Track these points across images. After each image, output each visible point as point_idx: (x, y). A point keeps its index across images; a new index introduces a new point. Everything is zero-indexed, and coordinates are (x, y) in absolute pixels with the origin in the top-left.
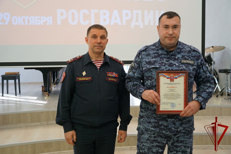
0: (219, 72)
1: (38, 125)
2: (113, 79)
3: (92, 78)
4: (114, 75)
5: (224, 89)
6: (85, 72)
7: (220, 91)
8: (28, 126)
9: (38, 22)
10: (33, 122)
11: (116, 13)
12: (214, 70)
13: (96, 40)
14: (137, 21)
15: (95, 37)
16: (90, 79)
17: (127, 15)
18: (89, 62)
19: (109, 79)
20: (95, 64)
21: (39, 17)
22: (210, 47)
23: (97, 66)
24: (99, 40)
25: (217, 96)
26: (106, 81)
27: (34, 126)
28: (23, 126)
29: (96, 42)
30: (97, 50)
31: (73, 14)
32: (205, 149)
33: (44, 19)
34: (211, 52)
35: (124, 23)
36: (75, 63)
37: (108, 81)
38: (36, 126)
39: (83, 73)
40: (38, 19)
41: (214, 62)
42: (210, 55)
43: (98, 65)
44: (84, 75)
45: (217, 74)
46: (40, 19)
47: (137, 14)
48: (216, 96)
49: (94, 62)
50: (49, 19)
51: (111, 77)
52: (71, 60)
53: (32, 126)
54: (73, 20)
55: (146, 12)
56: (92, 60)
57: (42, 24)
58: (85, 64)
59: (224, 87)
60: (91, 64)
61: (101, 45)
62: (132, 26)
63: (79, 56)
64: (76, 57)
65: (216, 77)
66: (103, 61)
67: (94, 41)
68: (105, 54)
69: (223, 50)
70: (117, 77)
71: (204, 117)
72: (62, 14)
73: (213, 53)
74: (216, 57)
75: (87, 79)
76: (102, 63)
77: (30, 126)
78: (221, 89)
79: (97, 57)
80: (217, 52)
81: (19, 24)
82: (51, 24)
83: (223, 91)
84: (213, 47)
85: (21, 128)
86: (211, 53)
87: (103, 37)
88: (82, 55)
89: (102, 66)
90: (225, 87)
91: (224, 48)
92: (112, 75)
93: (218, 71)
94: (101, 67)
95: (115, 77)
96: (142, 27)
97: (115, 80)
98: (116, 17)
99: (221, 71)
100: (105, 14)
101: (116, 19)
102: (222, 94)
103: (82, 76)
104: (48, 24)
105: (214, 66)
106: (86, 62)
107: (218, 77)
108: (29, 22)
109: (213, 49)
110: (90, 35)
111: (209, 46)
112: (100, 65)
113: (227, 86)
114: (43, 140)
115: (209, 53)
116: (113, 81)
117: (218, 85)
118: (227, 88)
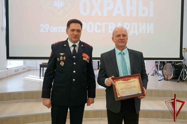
14: (134, 30)
17: (127, 26)
32: (183, 122)
47: (134, 26)
54: (90, 29)
55: (140, 24)
62: (131, 34)
81: (55, 32)
96: (137, 34)
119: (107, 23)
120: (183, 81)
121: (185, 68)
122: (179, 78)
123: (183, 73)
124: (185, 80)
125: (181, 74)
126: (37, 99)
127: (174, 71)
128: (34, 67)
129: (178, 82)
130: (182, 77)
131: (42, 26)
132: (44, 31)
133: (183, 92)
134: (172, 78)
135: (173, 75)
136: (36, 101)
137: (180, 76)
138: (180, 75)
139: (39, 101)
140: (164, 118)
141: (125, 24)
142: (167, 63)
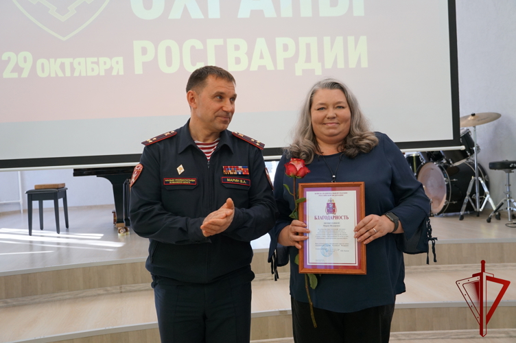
0: (491, 168)
1: (99, 295)
3: (198, 181)
5: (502, 204)
6: (181, 166)
7: (494, 208)
8: (78, 298)
9: (93, 70)
10: (90, 287)
11: (261, 44)
12: (479, 165)
13: (221, 104)
14: (308, 60)
16: (194, 182)
17: (286, 48)
18: (188, 145)
21: (95, 59)
22: (468, 116)
25: (489, 221)
26: (222, 185)
27: (92, 296)
29: (221, 108)
31: (168, 50)
33: (105, 63)
34: (470, 126)
35: (281, 66)
37: (225, 185)
39: (178, 169)
40: (93, 63)
41: (478, 148)
42: (468, 133)
44: (180, 174)
45: (485, 174)
46: (97, 63)
47: (308, 46)
48: (485, 220)
49: (199, 146)
50: (117, 63)
53: (86, 297)
54: (169, 63)
55: (327, 40)
56: (197, 142)
57: (102, 73)
59: (502, 201)
62: (298, 72)
64: (164, 135)
65: (483, 179)
69: (495, 122)
71: (465, 267)
72: (144, 51)
73: (475, 127)
74: (480, 135)
77: (82, 297)
78: (495, 204)
80: (482, 125)
81: (53, 75)
82: (121, 73)
83: (501, 209)
84: (473, 115)
85: (61, 301)
86: (471, 129)
89: (216, 153)
90: (506, 200)
91: (498, 116)
93: (487, 167)
94: (212, 156)
96: (319, 72)
98: (261, 53)
99: (493, 166)
100: (237, 48)
101: (262, 57)
102: (499, 214)
104: (114, 73)
105: (478, 155)
107: (488, 178)
108: (73, 69)
109: (473, 120)
111: (467, 114)
113: (510, 197)
114: (107, 328)
115: (465, 128)
117: (488, 196)
118: (510, 201)
119: (220, 42)
120: (478, 214)
121: (480, 175)
122: (464, 206)
123: (473, 192)
124: (481, 210)
125: (468, 193)
126: (9, 300)
127: (448, 185)
128: (19, 204)
129: (462, 218)
130: (473, 204)
131: (9, 58)
132: (15, 75)
133: (472, 245)
134: (445, 207)
135: (447, 198)
136: (6, 307)
137: (466, 201)
138: (467, 197)
139: (14, 306)
140: (415, 330)
141: (280, 42)
142: (426, 163)
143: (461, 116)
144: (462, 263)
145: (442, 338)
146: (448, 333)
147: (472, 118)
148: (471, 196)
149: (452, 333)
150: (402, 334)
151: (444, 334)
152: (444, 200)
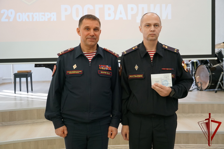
1: (44, 122)
2: (106, 73)
3: (83, 72)
4: (107, 67)
6: (75, 65)
8: (34, 123)
9: (42, 18)
10: (40, 118)
11: (121, 7)
13: (89, 32)
15: (88, 28)
16: (81, 72)
17: (132, 9)
18: (80, 55)
19: (101, 72)
20: (87, 57)
21: (43, 13)
23: (88, 59)
24: (92, 32)
26: (98, 74)
27: (41, 122)
28: (30, 122)
29: (89, 34)
30: (90, 43)
31: (77, 9)
33: (48, 15)
35: (130, 18)
36: (65, 56)
37: (100, 75)
38: (42, 122)
39: (74, 66)
40: (42, 15)
42: (221, 51)
43: (90, 58)
44: (74, 68)
46: (44, 15)
47: (143, 8)
49: (85, 55)
50: (53, 15)
51: (104, 70)
52: (62, 53)
53: (38, 123)
54: (77, 16)
56: (84, 53)
57: (46, 20)
58: (76, 57)
60: (82, 56)
61: (95, 37)
62: (138, 21)
63: (71, 48)
64: (68, 50)
66: (95, 53)
67: (86, 33)
68: (98, 45)
70: (110, 70)
71: (215, 115)
72: (66, 10)
75: (77, 72)
76: (94, 56)
77: (36, 123)
79: (90, 49)
81: (24, 20)
82: (55, 20)
85: (27, 124)
87: (97, 29)
88: (74, 47)
89: (94, 58)
92: (105, 68)
94: (92, 60)
95: (108, 70)
97: (108, 73)
98: (121, 11)
100: (109, 9)
101: (121, 13)
103: (73, 69)
104: (52, 20)
106: (77, 55)
108: (33, 18)
110: (83, 26)
111: (220, 43)
112: (92, 58)
114: (46, 137)
115: (220, 49)
116: (106, 75)
122: (218, 86)
127: (210, 76)
129: (216, 92)
130: (222, 86)
131: (4, 12)
137: (218, 84)
138: (219, 82)
141: (130, 6)
142: (200, 65)
143: (216, 44)
144: (214, 113)
145: (201, 148)
146: (204, 145)
147: (223, 44)
148: (221, 81)
149: (206, 145)
150: (182, 145)
151: (202, 146)
152: (208, 83)
